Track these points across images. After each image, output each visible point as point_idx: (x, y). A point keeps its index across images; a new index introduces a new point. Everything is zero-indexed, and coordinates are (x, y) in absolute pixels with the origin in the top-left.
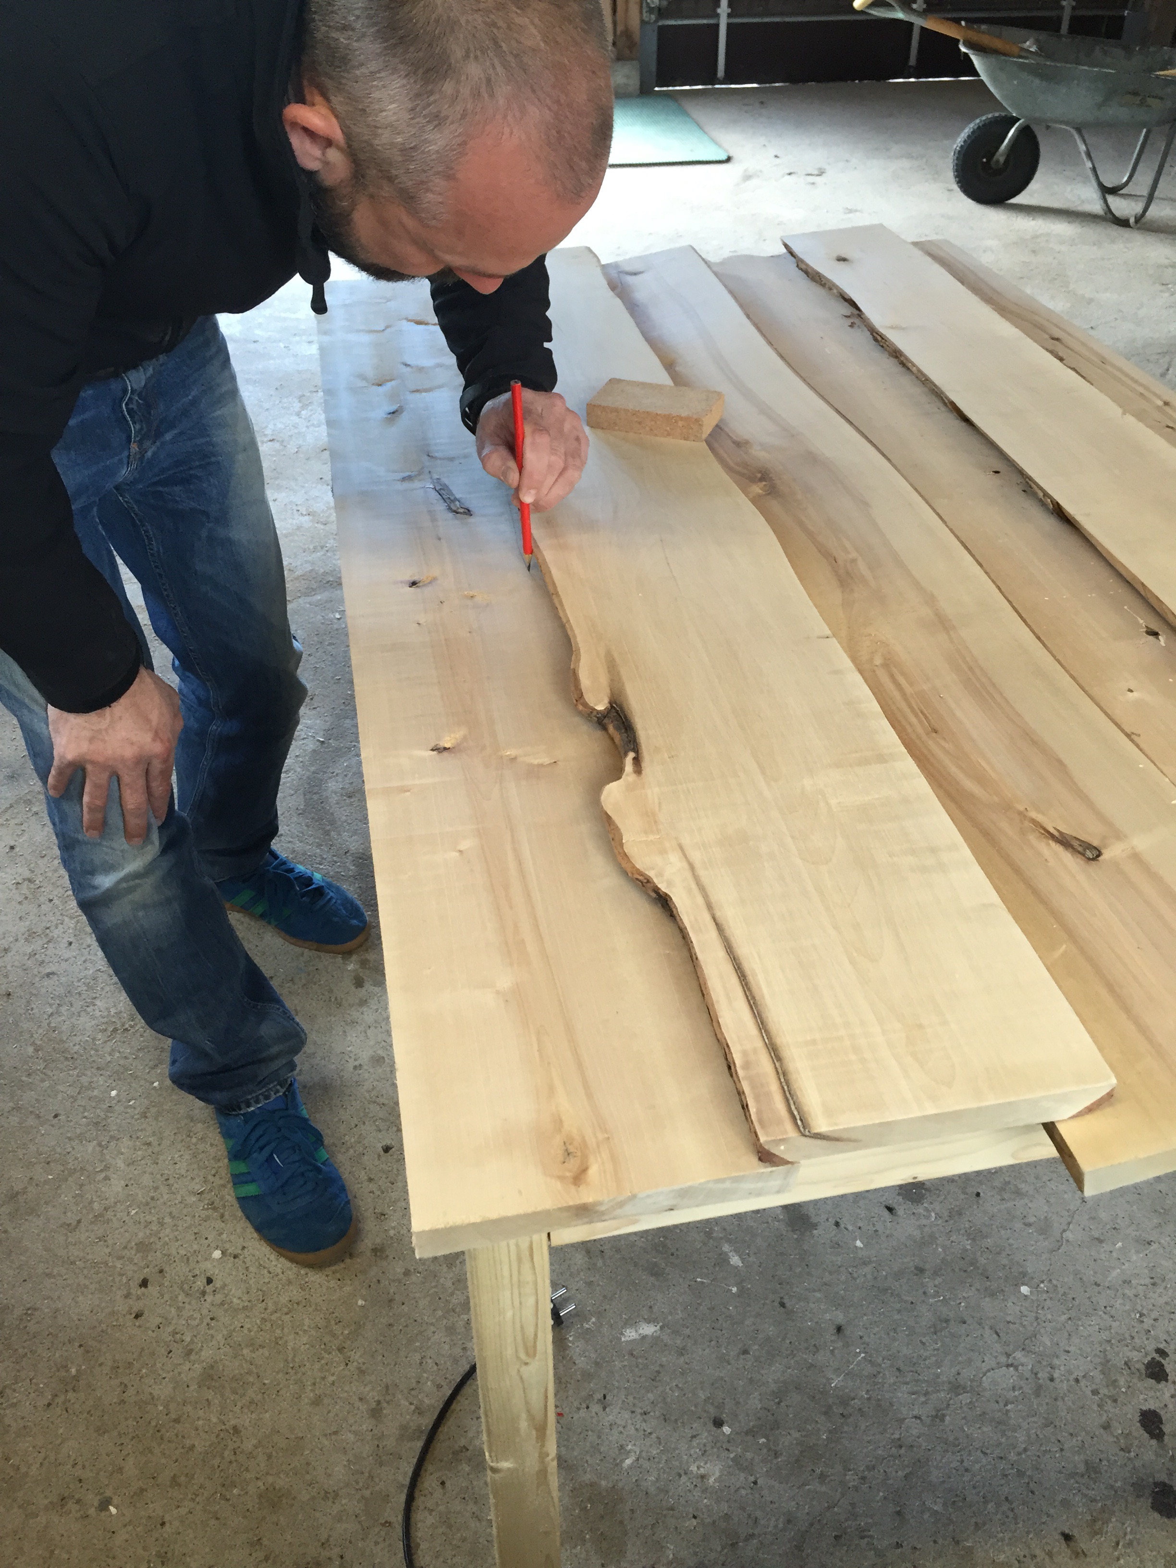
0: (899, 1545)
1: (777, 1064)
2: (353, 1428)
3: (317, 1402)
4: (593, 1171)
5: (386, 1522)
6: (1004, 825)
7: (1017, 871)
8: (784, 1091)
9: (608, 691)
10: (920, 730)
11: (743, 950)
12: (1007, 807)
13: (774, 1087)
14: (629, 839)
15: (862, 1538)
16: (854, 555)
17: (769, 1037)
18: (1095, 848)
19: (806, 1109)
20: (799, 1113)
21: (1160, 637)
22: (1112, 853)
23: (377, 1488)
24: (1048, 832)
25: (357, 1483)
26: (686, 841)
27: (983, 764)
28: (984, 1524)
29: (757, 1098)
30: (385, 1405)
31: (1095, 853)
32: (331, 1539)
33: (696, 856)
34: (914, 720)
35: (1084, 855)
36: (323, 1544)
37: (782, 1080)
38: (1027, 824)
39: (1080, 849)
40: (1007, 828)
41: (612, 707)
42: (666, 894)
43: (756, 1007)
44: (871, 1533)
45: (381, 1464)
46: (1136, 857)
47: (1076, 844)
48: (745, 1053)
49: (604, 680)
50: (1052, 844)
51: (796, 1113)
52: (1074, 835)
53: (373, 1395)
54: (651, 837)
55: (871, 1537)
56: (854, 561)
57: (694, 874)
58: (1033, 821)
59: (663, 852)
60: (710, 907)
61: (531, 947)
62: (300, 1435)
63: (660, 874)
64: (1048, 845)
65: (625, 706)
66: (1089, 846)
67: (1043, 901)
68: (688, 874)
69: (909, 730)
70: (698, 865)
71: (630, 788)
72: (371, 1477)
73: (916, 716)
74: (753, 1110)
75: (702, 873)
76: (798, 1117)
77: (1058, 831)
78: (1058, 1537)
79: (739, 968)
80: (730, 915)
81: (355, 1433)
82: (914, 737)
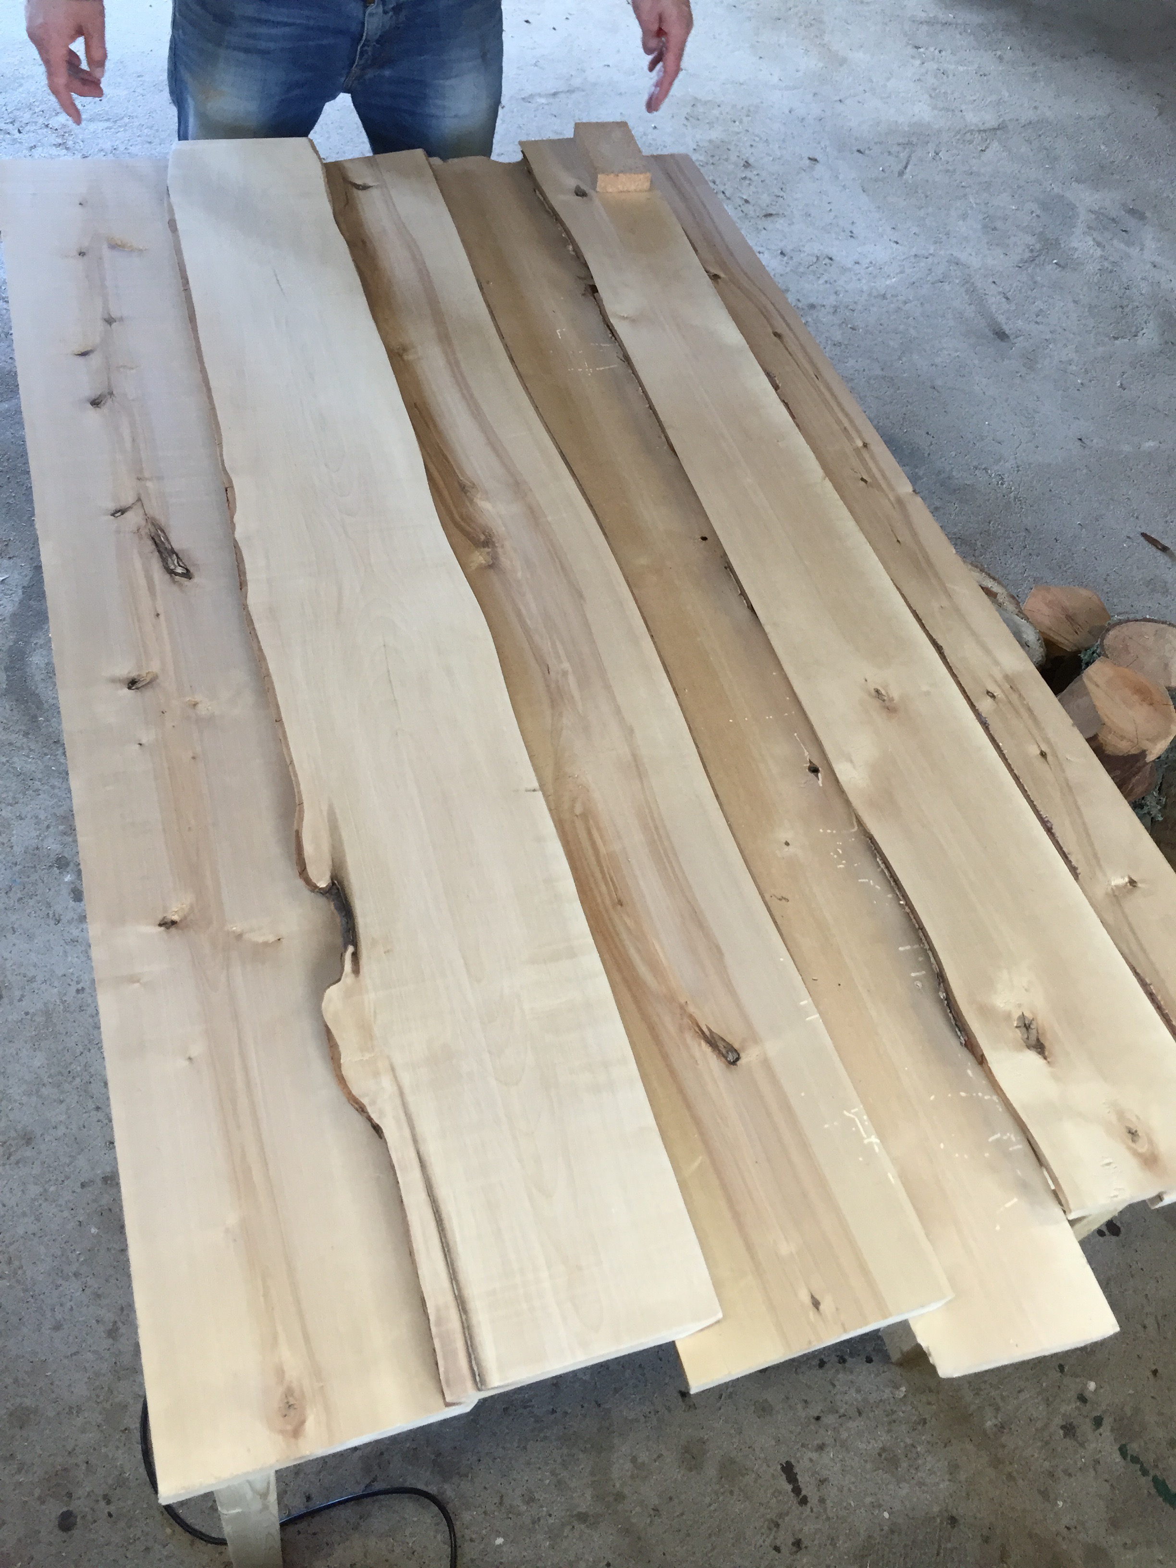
0: (553, 1411)
1: (464, 1317)
2: (92, 1349)
3: (57, 1327)
4: (310, 1425)
5: (126, 1429)
6: (667, 1020)
7: (673, 1073)
8: (468, 1346)
9: (330, 863)
10: (608, 902)
11: (443, 1192)
12: (671, 998)
13: (460, 1345)
14: (348, 1058)
15: (525, 1407)
16: (566, 665)
17: (459, 1290)
18: (736, 1051)
19: (484, 1364)
20: (478, 1368)
21: (819, 775)
22: (749, 1058)
23: (117, 1400)
24: (701, 1030)
25: (98, 1396)
26: (398, 1059)
27: (658, 947)
28: (622, 1389)
29: (445, 1358)
30: (120, 1324)
31: (736, 1056)
32: (77, 1448)
33: (406, 1079)
34: (603, 888)
35: (726, 1058)
36: (70, 1453)
37: (467, 1334)
38: (686, 1020)
39: (724, 1051)
40: (669, 1024)
41: (333, 884)
42: (378, 1125)
43: (450, 1255)
44: (533, 1403)
45: (119, 1379)
46: (766, 1063)
47: (721, 1045)
48: (438, 1310)
49: (326, 848)
50: (703, 1043)
51: (475, 1369)
52: (722, 1035)
53: (109, 1316)
54: (367, 1056)
55: (533, 1406)
56: (565, 673)
57: (403, 1101)
58: (691, 1016)
59: (376, 1074)
60: (415, 1141)
61: (257, 1176)
62: (43, 1358)
63: (373, 1102)
64: (700, 1045)
65: (346, 883)
66: (731, 1049)
67: (688, 1105)
68: (398, 1101)
69: (599, 900)
70: (407, 1091)
71: (348, 994)
72: (111, 1391)
73: (606, 884)
74: (441, 1369)
75: (410, 1099)
76: (477, 1374)
77: (709, 1029)
78: (676, 1394)
79: (437, 1211)
80: (432, 1149)
81: (95, 1352)
82: (601, 908)
